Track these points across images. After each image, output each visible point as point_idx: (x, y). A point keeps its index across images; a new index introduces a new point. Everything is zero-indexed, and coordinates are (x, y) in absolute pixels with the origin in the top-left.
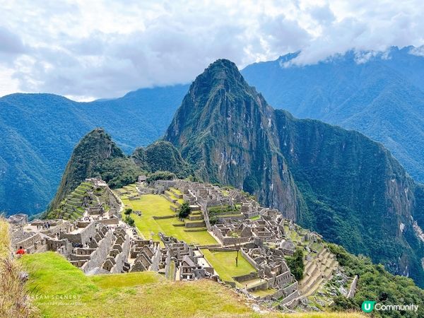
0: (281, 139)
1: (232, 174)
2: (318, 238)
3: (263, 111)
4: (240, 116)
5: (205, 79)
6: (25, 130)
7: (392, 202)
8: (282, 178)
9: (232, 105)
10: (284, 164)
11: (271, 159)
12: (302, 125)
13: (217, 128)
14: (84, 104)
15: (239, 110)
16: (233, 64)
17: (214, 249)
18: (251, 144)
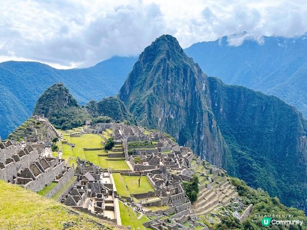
0: (212, 100)
1: (170, 126)
2: (222, 172)
3: (199, 77)
4: (178, 80)
5: (152, 50)
6: (15, 89)
7: (302, 154)
8: (211, 131)
9: (172, 71)
10: (213, 120)
11: (202, 116)
12: (231, 90)
13: (158, 89)
14: (62, 71)
15: (178, 76)
16: (175, 39)
17: (125, 173)
18: (187, 103)
